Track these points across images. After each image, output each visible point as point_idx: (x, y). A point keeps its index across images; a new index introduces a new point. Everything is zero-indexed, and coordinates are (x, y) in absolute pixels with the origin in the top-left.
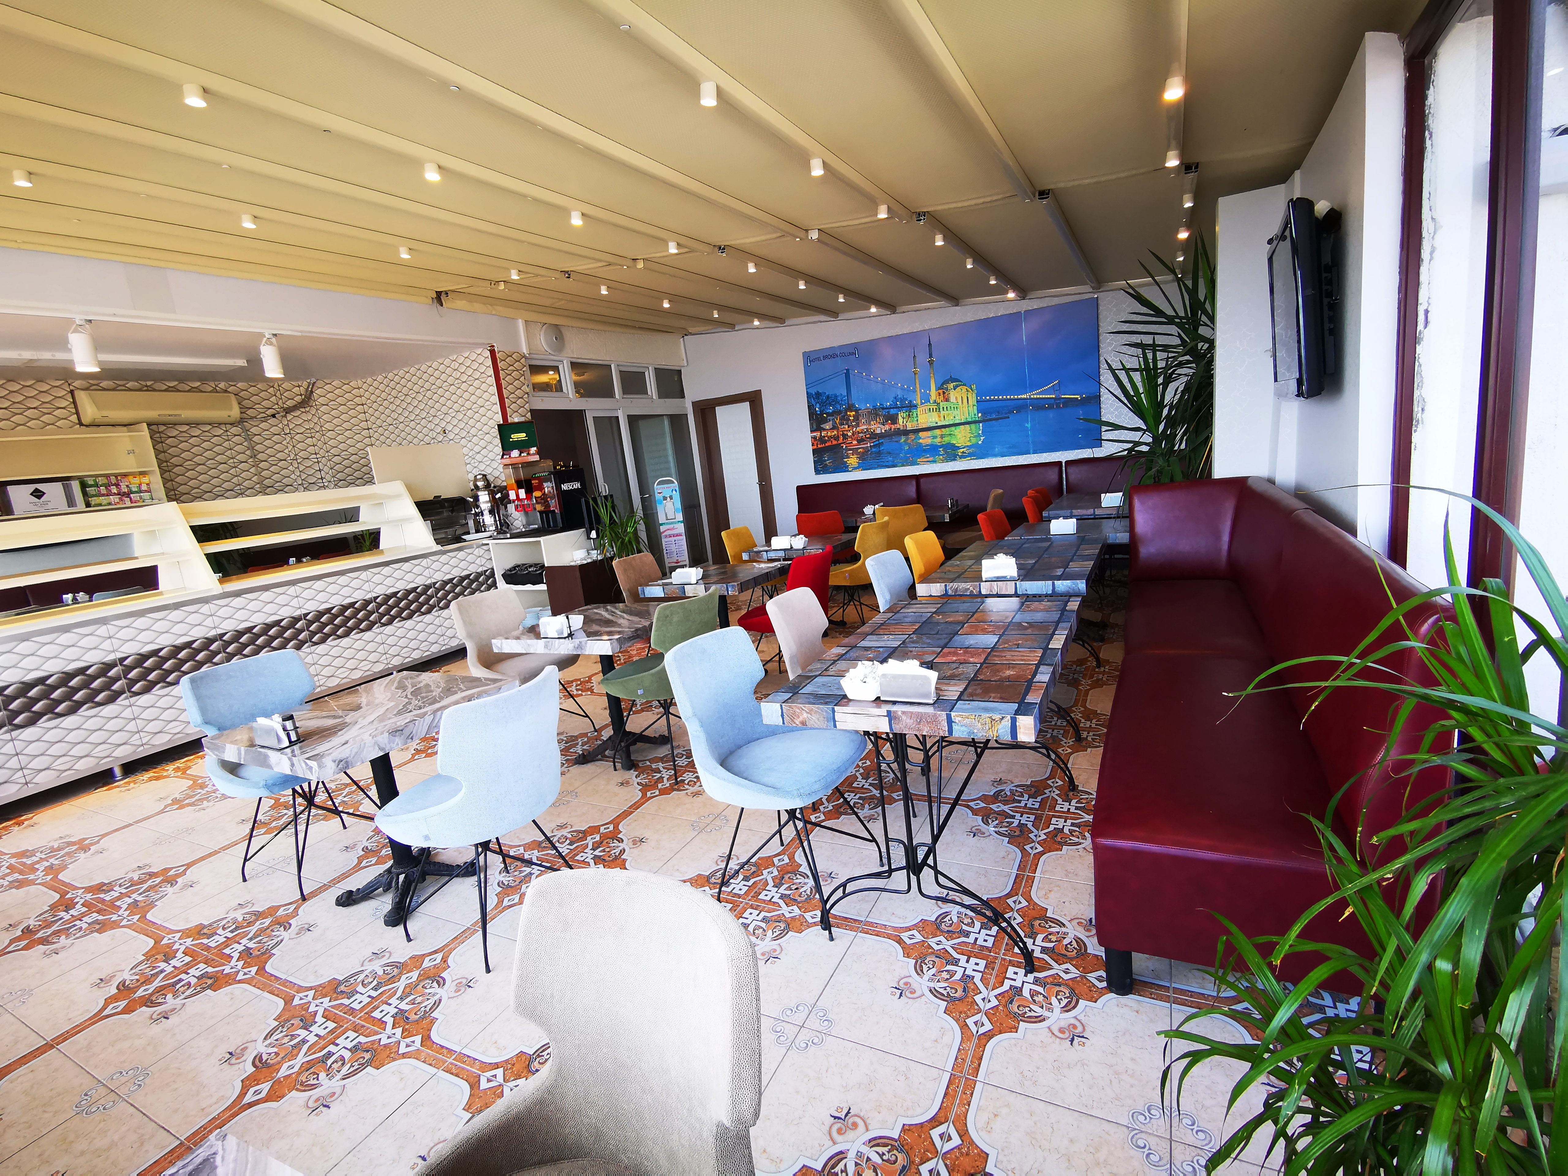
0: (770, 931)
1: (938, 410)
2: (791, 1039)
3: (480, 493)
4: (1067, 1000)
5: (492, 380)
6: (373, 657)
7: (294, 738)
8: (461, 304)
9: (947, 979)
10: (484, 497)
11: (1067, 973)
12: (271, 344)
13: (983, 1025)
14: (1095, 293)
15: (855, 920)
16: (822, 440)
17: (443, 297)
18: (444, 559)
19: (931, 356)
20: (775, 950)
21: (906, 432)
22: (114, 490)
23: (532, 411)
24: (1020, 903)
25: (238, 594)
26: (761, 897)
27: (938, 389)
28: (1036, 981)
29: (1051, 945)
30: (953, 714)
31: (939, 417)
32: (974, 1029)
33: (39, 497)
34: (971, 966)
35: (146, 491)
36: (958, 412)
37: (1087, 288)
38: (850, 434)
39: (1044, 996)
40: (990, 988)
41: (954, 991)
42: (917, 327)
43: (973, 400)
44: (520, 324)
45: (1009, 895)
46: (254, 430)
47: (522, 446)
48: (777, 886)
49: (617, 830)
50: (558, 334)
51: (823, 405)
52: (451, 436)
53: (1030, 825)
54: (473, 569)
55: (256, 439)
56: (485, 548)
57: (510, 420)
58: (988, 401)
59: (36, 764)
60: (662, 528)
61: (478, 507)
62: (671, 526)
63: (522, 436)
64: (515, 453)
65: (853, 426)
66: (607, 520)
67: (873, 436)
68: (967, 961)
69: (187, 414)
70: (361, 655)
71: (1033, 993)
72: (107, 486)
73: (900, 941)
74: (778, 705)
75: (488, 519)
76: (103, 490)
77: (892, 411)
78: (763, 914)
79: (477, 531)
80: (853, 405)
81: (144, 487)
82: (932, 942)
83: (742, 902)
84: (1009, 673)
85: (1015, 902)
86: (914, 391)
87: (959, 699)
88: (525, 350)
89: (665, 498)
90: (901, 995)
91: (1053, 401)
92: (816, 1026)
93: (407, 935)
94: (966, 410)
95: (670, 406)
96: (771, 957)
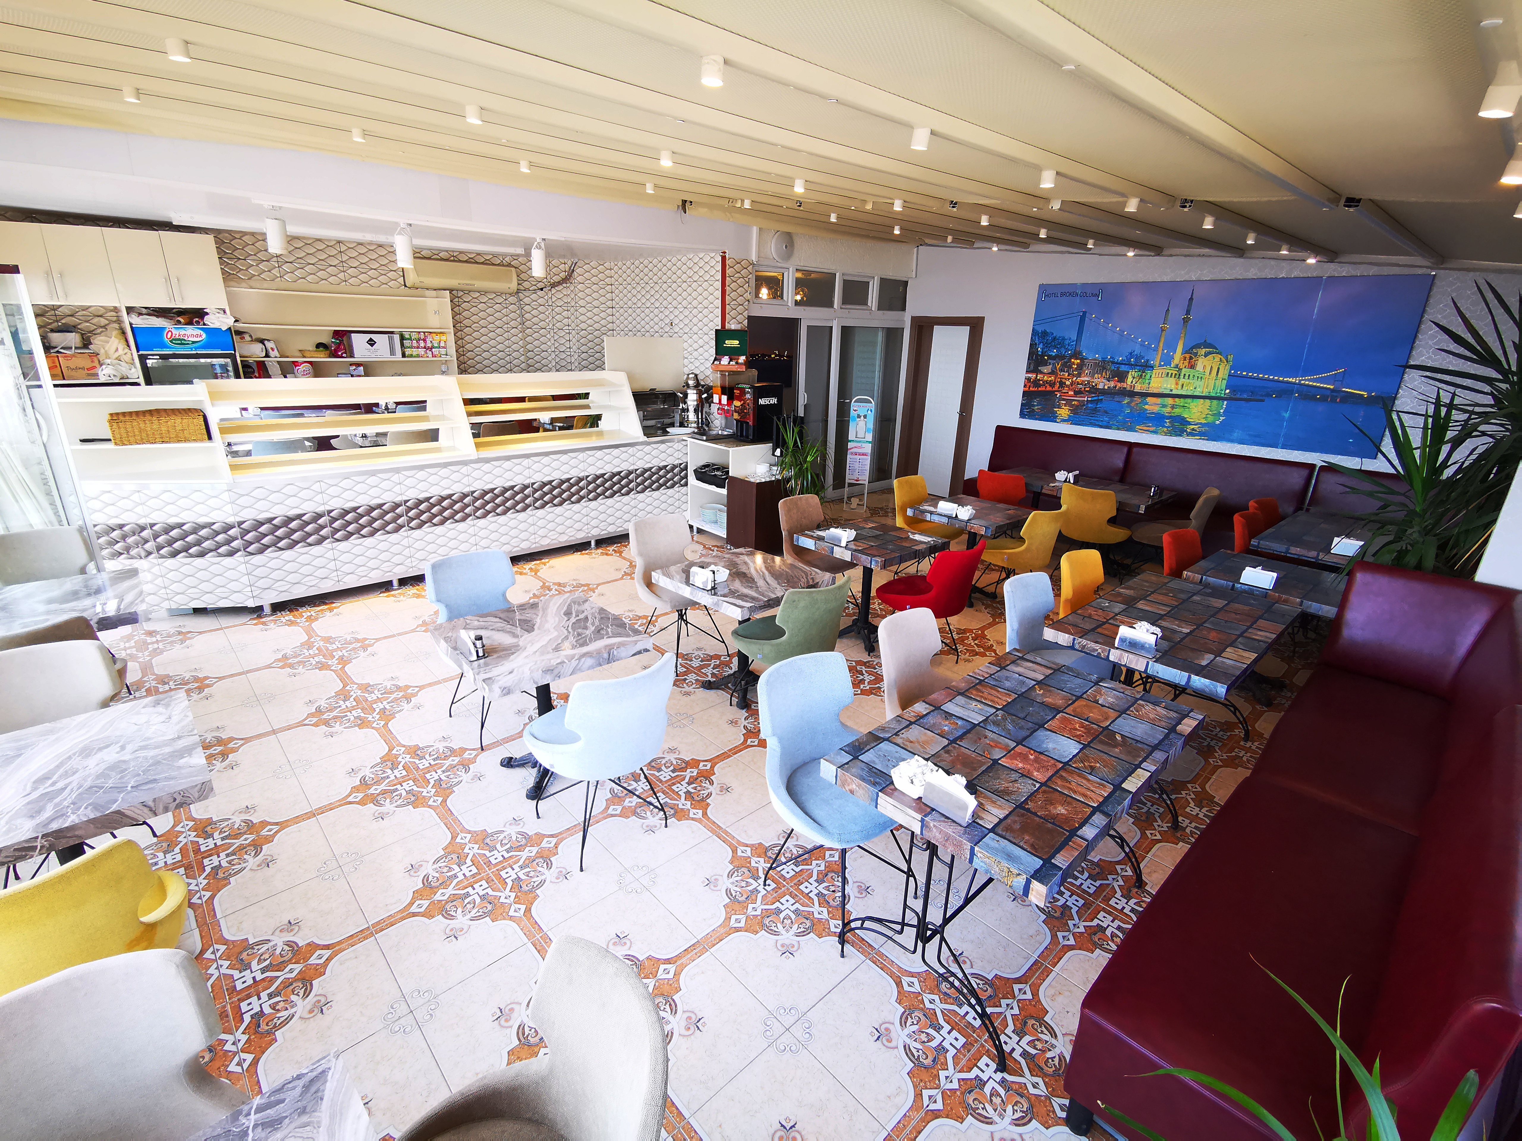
0: (796, 925)
1: (1178, 376)
2: (775, 1037)
3: (689, 391)
4: (1021, 1114)
5: (719, 285)
6: (578, 526)
7: (481, 654)
8: (703, 211)
9: (924, 1042)
10: (692, 397)
11: (1034, 1087)
12: (540, 248)
13: (935, 1102)
14: (1432, 269)
15: (870, 945)
16: (1036, 383)
17: (687, 205)
18: (648, 448)
19: (1188, 313)
20: (793, 946)
21: (1132, 394)
22: (422, 344)
23: (750, 318)
24: (1025, 993)
25: (487, 461)
26: (802, 887)
27: (1185, 352)
28: (1003, 1082)
29: (1033, 1052)
30: (976, 848)
31: (1177, 384)
32: (926, 1101)
33: (372, 345)
34: (950, 1039)
35: (444, 347)
36: (1202, 383)
37: (1425, 261)
38: (1068, 383)
39: (1002, 1100)
40: (958, 1068)
41: (924, 1057)
42: (1181, 276)
43: (1224, 372)
44: (755, 230)
45: (1018, 980)
46: (527, 300)
47: (733, 353)
48: (819, 881)
49: (711, 772)
50: (789, 241)
51: (1048, 346)
52: (676, 329)
53: (1074, 910)
54: (671, 461)
55: (527, 308)
56: (684, 443)
57: (727, 326)
58: (1244, 377)
60: (850, 445)
61: (685, 403)
62: (859, 445)
63: (735, 343)
64: (725, 360)
65: (1074, 375)
66: (791, 444)
67: (1094, 390)
68: (949, 1033)
69: (479, 284)
70: (569, 523)
71: (994, 1093)
72: (418, 341)
73: (899, 984)
74: (835, 768)
75: (692, 416)
76: (415, 344)
77: (1123, 368)
78: (797, 905)
79: (681, 426)
80: (1080, 353)
81: (442, 344)
82: (927, 997)
83: (784, 886)
84: (1061, 810)
85: (1020, 990)
86: (1156, 350)
87: (992, 830)
88: (754, 258)
89: (859, 416)
90: (878, 1039)
91: (1329, 392)
92: (798, 1035)
93: (538, 814)
94: (1212, 383)
95: (888, 319)
96: (788, 951)
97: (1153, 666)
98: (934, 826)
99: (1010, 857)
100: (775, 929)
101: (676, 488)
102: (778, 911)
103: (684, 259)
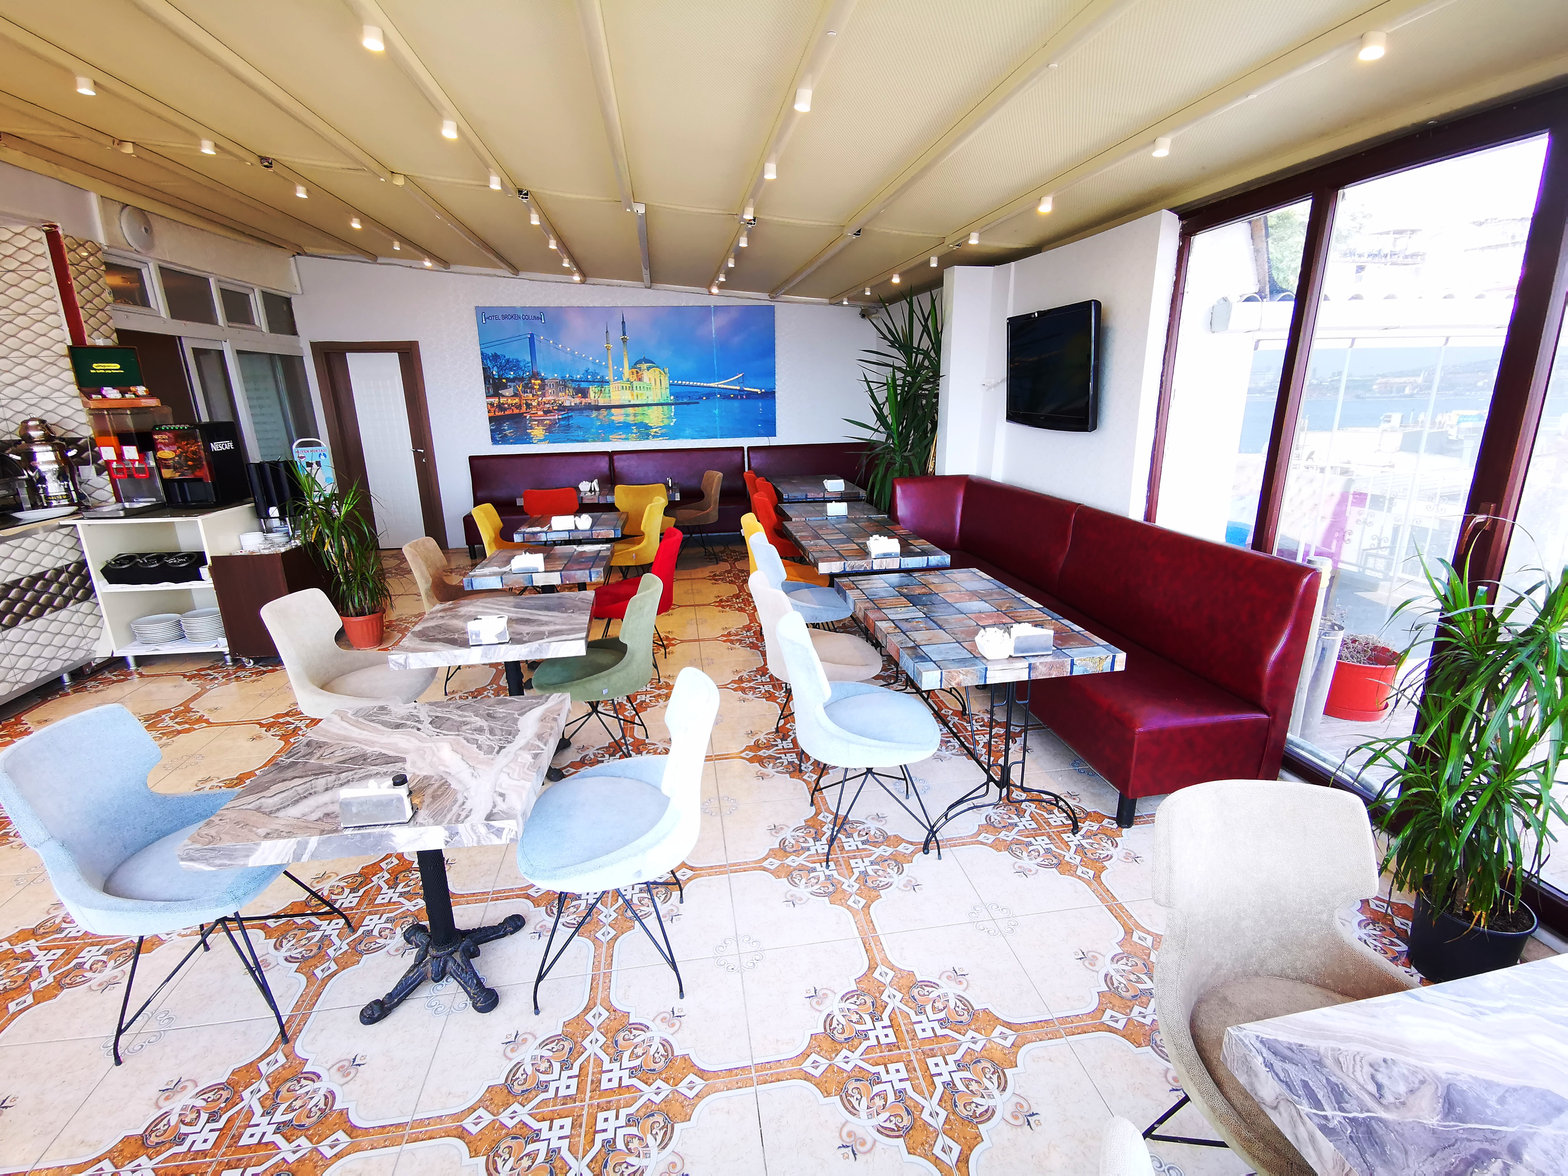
0: (888, 870)
1: (631, 388)
2: (997, 930)
3: (35, 448)
4: (1109, 841)
9: (1038, 855)
10: (44, 454)
11: (1092, 827)
13: (1087, 872)
14: (771, 301)
16: (500, 407)
19: (624, 334)
20: (911, 881)
21: (598, 408)
23: (120, 332)
27: (631, 367)
28: (1084, 837)
31: (632, 395)
32: (1086, 877)
34: (1041, 843)
36: (651, 393)
37: (765, 296)
38: (535, 404)
40: (1066, 850)
41: (1050, 861)
42: (608, 302)
43: (666, 382)
44: (94, 199)
47: (119, 383)
48: (846, 838)
50: (146, 224)
51: (502, 368)
54: (48, 564)
56: (63, 531)
57: (89, 343)
58: (680, 385)
61: (34, 469)
63: (115, 367)
65: (538, 396)
67: (562, 408)
68: (1036, 840)
71: (1090, 845)
73: (984, 843)
75: (54, 487)
77: (584, 385)
78: (866, 860)
80: (538, 374)
85: (1017, 796)
86: (607, 367)
88: (102, 241)
89: (311, 465)
90: (1025, 875)
91: (737, 393)
94: (659, 391)
95: (282, 344)
96: (914, 886)
101: (71, 607)
102: (864, 873)
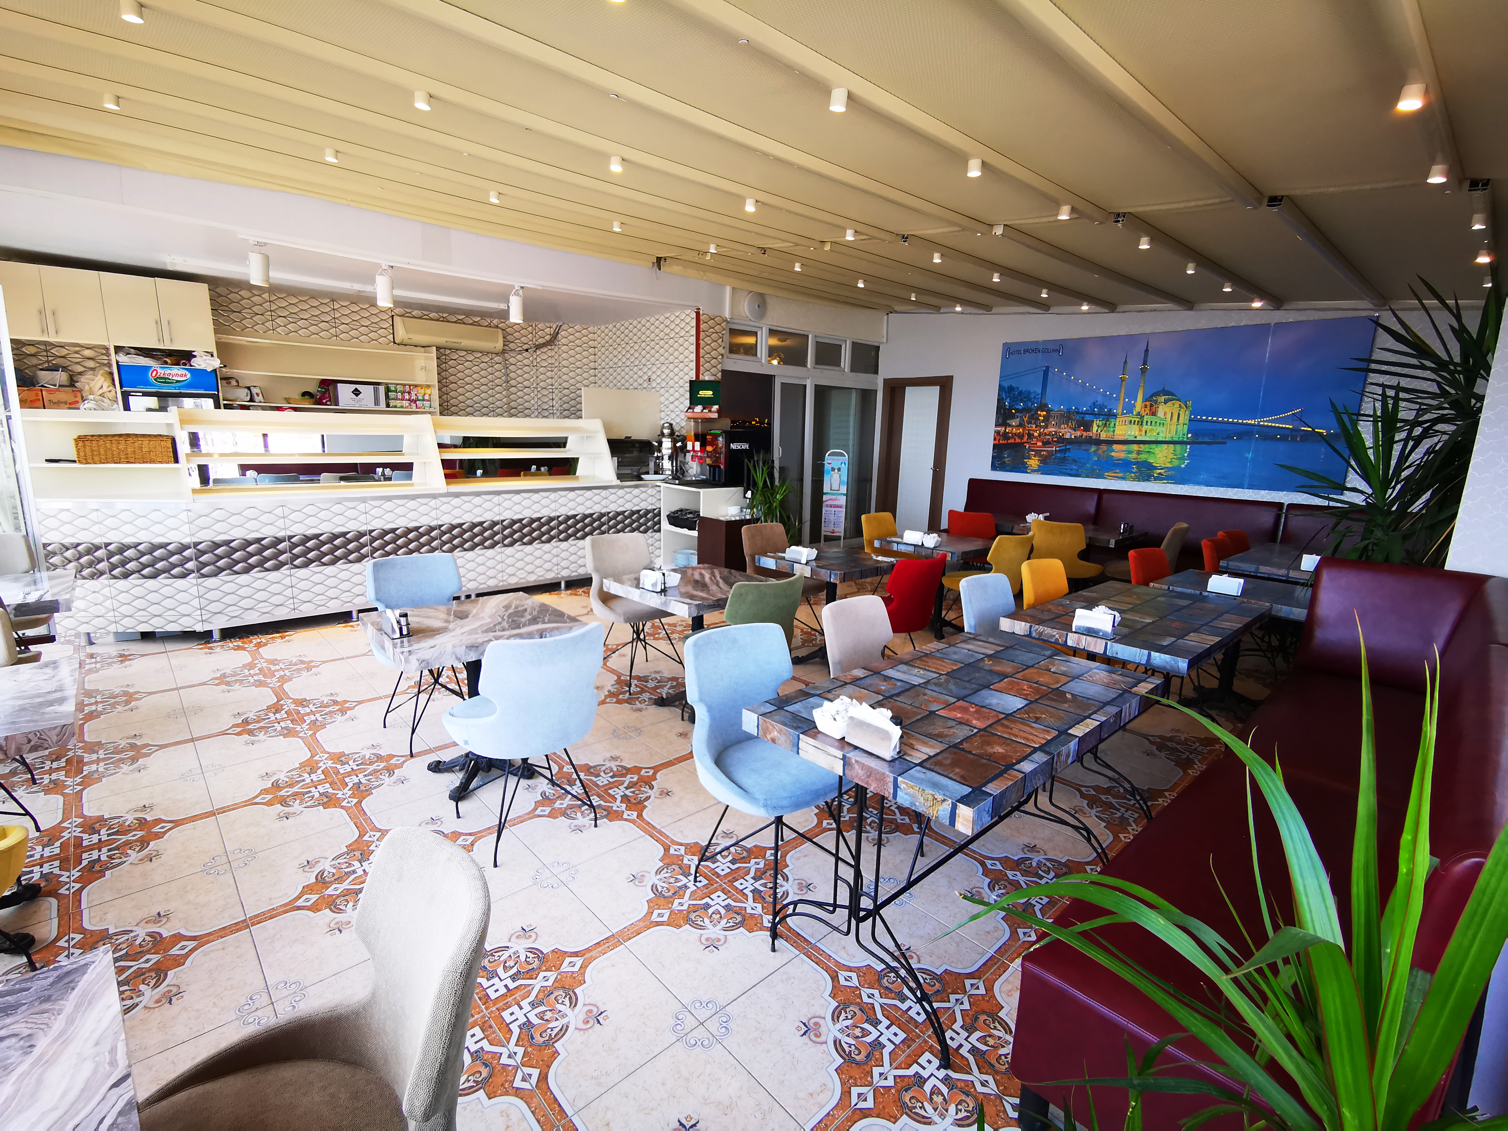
0: (725, 920)
1: (1141, 423)
2: (685, 1031)
3: (664, 440)
4: (966, 1114)
5: (693, 340)
6: (547, 566)
7: (405, 632)
8: (677, 269)
9: (858, 1037)
10: (667, 444)
11: (983, 1085)
12: (518, 295)
13: (865, 1100)
14: (1374, 311)
15: (806, 940)
16: (1005, 435)
17: (662, 262)
18: (621, 492)
19: (1145, 363)
20: (719, 940)
21: (1098, 442)
22: (407, 396)
23: (724, 372)
24: (978, 988)
25: (457, 495)
26: (737, 884)
27: (1145, 400)
28: (946, 1080)
29: (984, 1048)
30: (900, 779)
31: (1140, 430)
32: (854, 1099)
33: (357, 395)
34: (888, 1034)
35: (427, 400)
36: (1164, 429)
37: (1365, 304)
38: (1036, 434)
39: (944, 1099)
40: (894, 1065)
41: (857, 1052)
42: (1135, 330)
43: (1185, 417)
44: (728, 290)
45: (970, 976)
46: (512, 360)
47: (707, 403)
48: (756, 879)
49: (654, 777)
50: (761, 303)
51: (1014, 400)
52: (654, 384)
53: (1038, 907)
54: (644, 506)
55: (512, 368)
56: (658, 488)
57: (701, 378)
58: (1204, 421)
59: (304, 596)
60: (825, 498)
61: (660, 451)
62: (834, 497)
63: (709, 393)
64: (698, 409)
65: (1041, 427)
66: (761, 484)
67: (1061, 440)
68: (888, 1028)
69: (466, 343)
70: (538, 562)
71: (935, 1091)
72: (403, 393)
73: (835, 978)
74: (756, 716)
75: (667, 464)
76: (400, 395)
77: (1088, 418)
78: (729, 901)
79: (656, 473)
80: (1046, 405)
81: (427, 397)
82: (865, 992)
83: (717, 882)
84: (999, 749)
85: (972, 985)
86: (1118, 399)
87: (920, 764)
88: (727, 315)
89: (833, 469)
90: (804, 1034)
91: (1288, 432)
92: (714, 1029)
93: (458, 812)
94: (1174, 428)
95: (862, 381)
96: (713, 945)
97: (1112, 646)
98: (856, 761)
99: (935, 786)
100: (702, 924)
101: (649, 533)
102: (707, 906)
103: (662, 318)
